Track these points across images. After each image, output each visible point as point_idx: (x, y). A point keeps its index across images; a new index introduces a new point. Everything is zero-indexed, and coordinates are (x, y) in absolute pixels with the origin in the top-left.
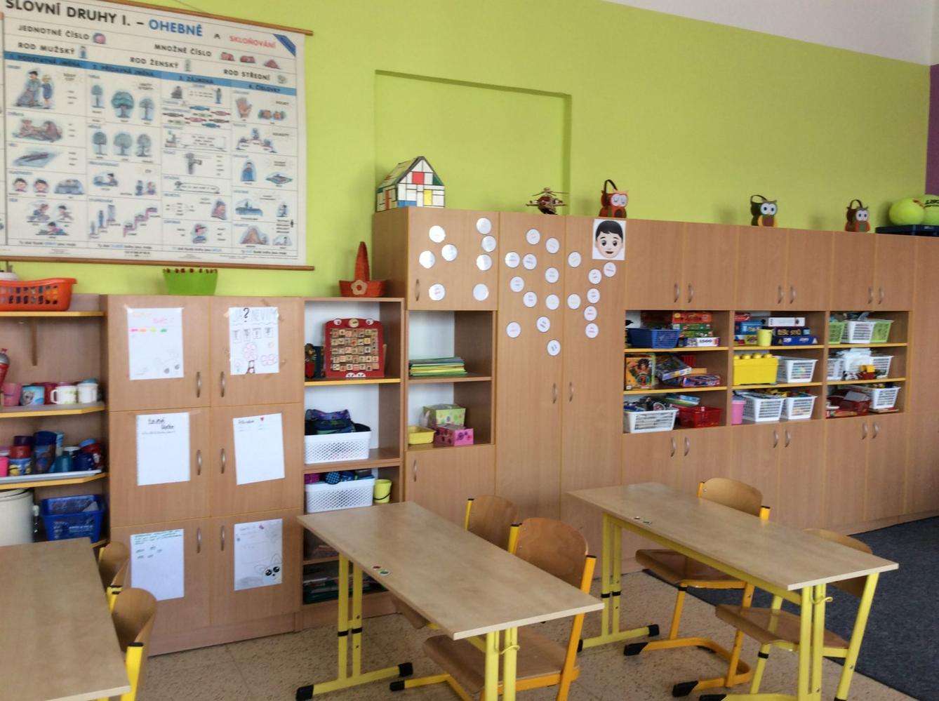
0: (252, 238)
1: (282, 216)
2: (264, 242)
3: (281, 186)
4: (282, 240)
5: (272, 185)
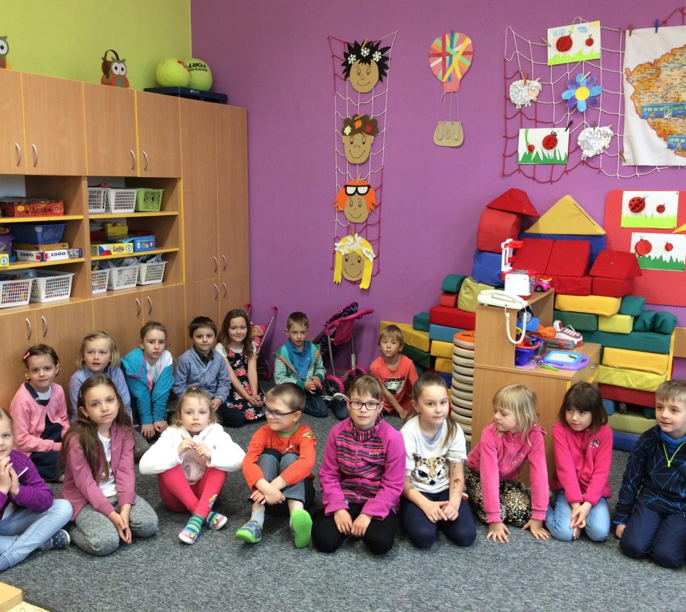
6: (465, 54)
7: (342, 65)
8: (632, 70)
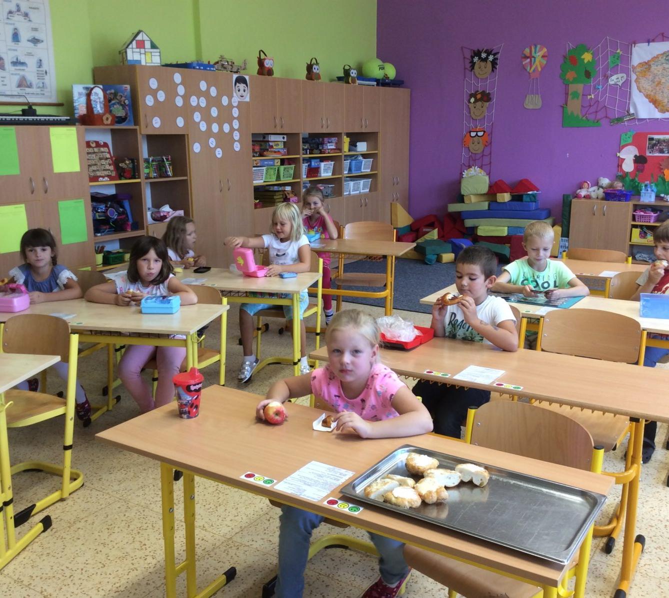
0: (23, 83)
1: (39, 67)
2: (30, 86)
3: (37, 46)
4: (41, 85)
5: (31, 45)
6: (543, 57)
7: (470, 63)
8: (635, 66)
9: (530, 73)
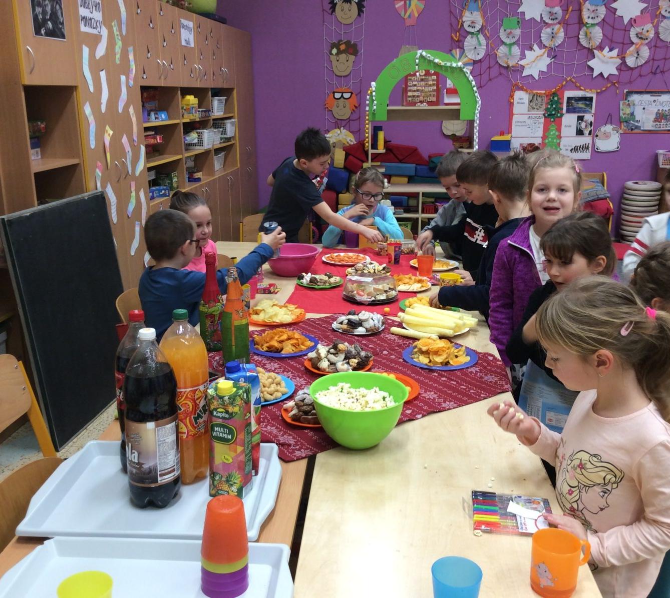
9: (404, 19)
